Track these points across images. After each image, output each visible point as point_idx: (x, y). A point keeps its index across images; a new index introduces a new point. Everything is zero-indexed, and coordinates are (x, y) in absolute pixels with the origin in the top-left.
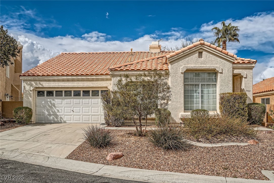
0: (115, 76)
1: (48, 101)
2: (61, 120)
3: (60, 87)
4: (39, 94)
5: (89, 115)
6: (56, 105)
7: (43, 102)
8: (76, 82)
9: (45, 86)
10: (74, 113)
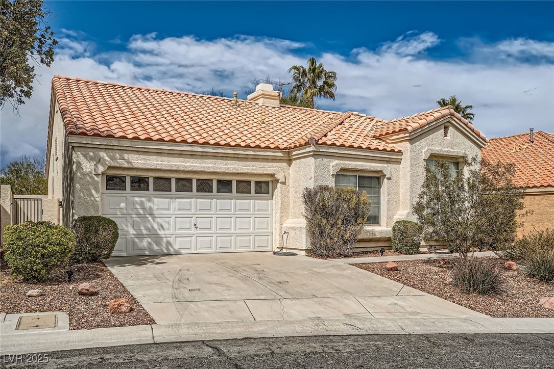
0: (319, 156)
1: (137, 203)
2: (167, 249)
3: (174, 168)
4: (109, 182)
5: (232, 235)
6: (155, 212)
7: (123, 205)
8: (210, 161)
9: (136, 166)
10: (198, 232)
